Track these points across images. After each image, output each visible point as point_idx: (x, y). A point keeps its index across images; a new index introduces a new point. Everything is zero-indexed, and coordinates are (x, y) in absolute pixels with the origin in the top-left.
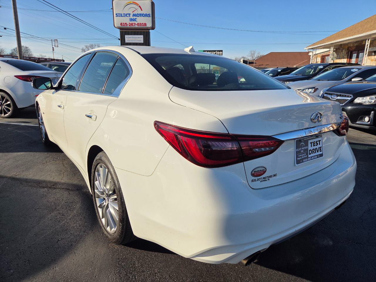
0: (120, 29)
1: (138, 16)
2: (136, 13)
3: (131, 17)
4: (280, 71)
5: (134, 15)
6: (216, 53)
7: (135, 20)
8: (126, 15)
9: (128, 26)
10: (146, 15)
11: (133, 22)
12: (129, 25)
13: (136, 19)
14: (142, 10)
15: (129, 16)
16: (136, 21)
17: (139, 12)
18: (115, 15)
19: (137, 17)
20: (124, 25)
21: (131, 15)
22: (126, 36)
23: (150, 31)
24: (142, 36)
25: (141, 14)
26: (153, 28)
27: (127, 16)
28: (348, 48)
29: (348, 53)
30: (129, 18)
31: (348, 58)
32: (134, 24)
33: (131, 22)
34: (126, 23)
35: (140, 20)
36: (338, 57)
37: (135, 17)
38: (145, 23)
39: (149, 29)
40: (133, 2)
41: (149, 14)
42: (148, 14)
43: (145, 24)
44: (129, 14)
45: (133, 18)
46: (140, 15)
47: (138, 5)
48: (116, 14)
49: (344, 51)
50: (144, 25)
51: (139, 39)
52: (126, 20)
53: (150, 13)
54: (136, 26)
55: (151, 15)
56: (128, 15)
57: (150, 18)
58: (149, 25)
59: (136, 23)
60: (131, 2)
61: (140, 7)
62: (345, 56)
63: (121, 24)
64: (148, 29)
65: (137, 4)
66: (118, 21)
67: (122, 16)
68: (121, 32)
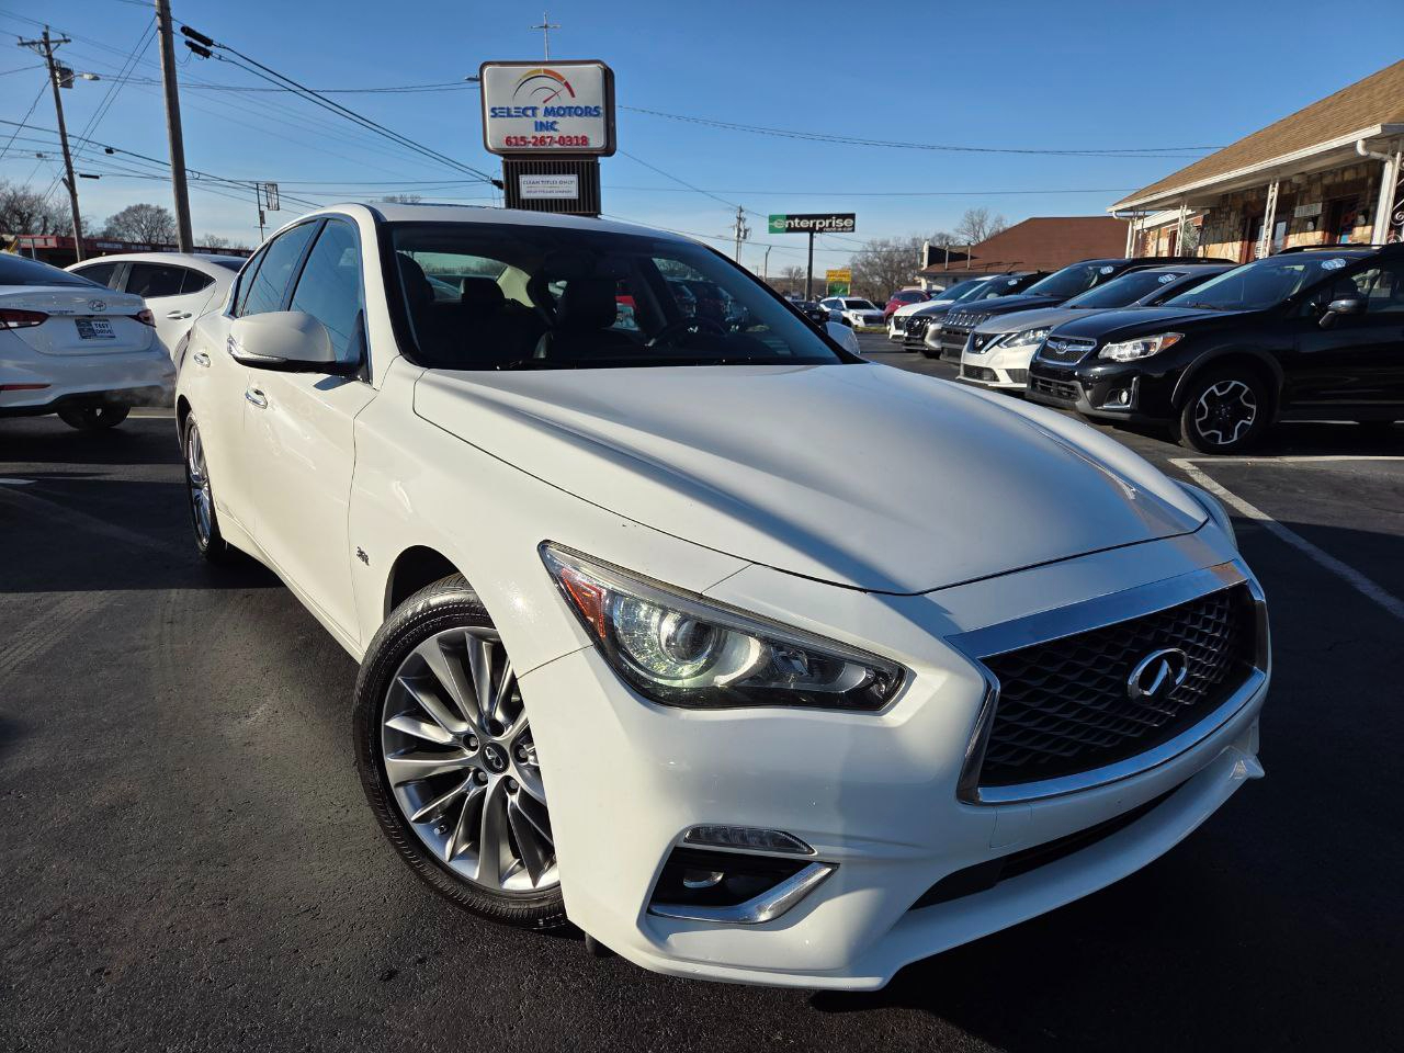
0: (504, 156)
1: (562, 116)
2: (554, 103)
3: (541, 117)
4: (1013, 282)
5: (548, 112)
6: (831, 223)
7: (551, 126)
8: (523, 112)
9: (531, 146)
10: (587, 112)
11: (545, 133)
12: (534, 144)
13: (555, 122)
14: (573, 95)
15: (534, 115)
16: (556, 130)
17: (565, 100)
18: (488, 113)
19: (558, 119)
20: (517, 145)
21: (540, 113)
22: (523, 179)
23: (601, 160)
24: (574, 178)
25: (570, 108)
26: (609, 151)
27: (527, 116)
28: (1245, 206)
29: (1243, 223)
30: (534, 119)
31: (1243, 240)
32: (548, 140)
33: (539, 134)
34: (523, 138)
35: (568, 127)
36: (1218, 236)
37: (551, 119)
38: (583, 137)
39: (597, 155)
40: (545, 71)
41: (596, 108)
42: (592, 106)
43: (585, 140)
44: (534, 109)
45: (544, 120)
46: (567, 111)
47: (562, 79)
48: (493, 110)
49: (1232, 216)
50: (580, 141)
51: (564, 187)
52: (525, 128)
53: (601, 104)
54: (557, 146)
55: (601, 111)
56: (529, 112)
57: (600, 121)
58: (597, 141)
59: (556, 135)
60: (539, 71)
61: (567, 85)
62: (1236, 234)
63: (508, 140)
64: (594, 155)
65: (558, 78)
66: (497, 132)
67: (509, 115)
68: (506, 166)
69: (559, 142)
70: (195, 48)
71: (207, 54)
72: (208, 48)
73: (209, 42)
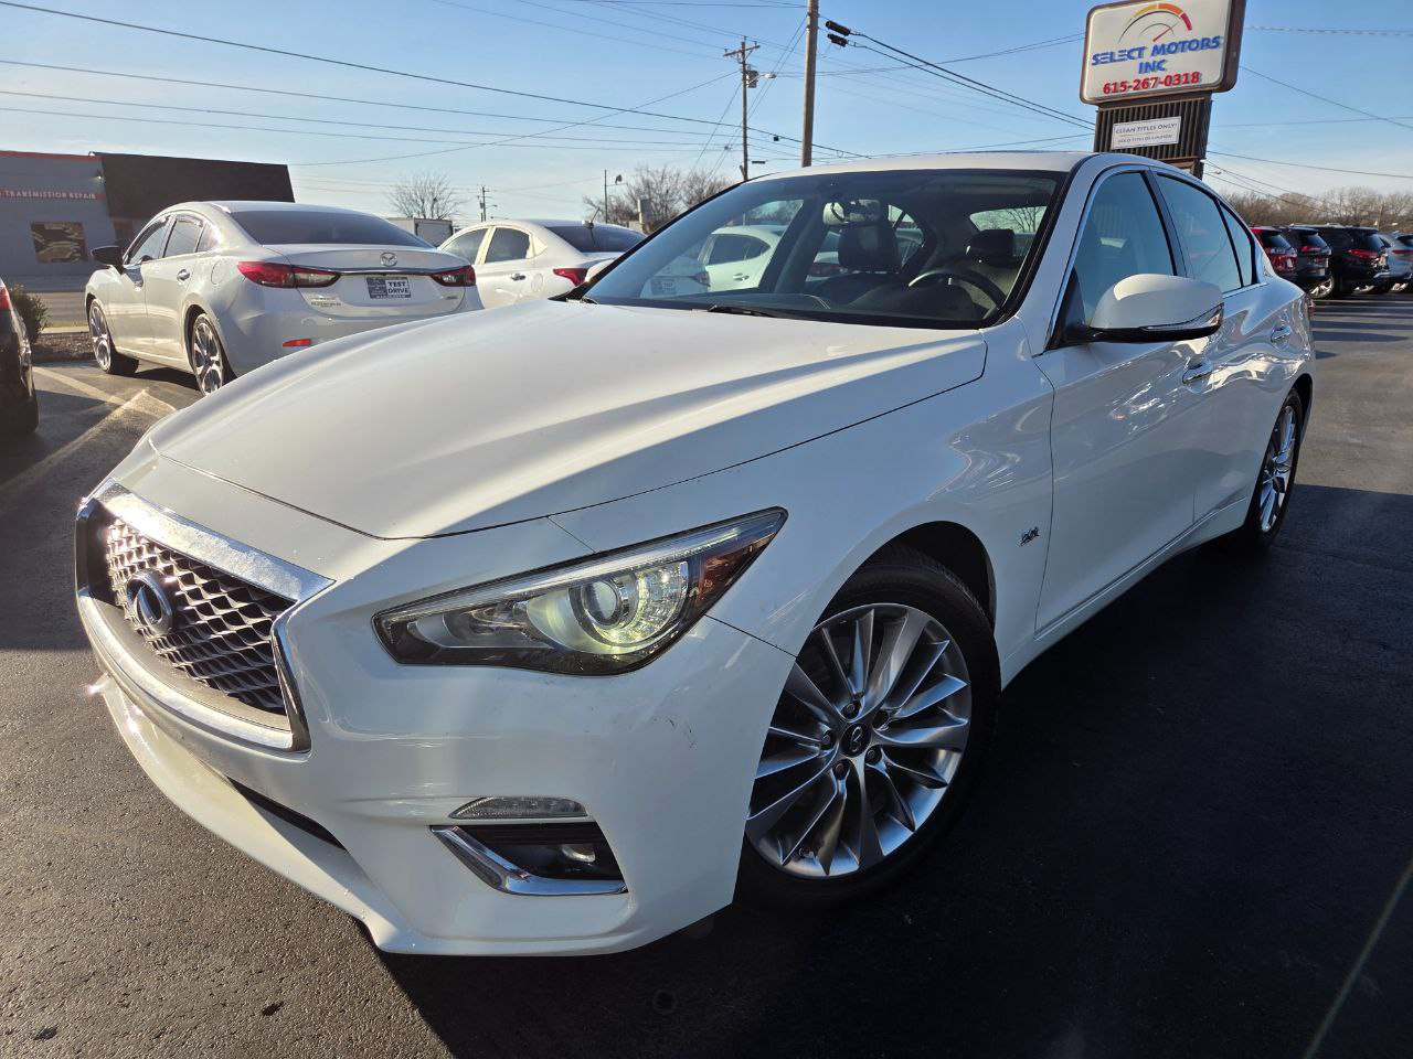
0: (1099, 105)
1: (1174, 52)
2: (1166, 40)
3: (1148, 58)
7: (1158, 66)
8: (1129, 55)
9: (1131, 91)
10: (1205, 44)
11: (1150, 75)
12: (1136, 88)
13: (1163, 61)
14: (1189, 27)
15: (1140, 56)
16: (1160, 70)
17: (1181, 34)
18: (1089, 60)
19: (1168, 57)
20: (1115, 91)
21: (1147, 53)
22: (1117, 127)
24: (1176, 120)
25: (1184, 43)
26: (1226, 84)
27: (1133, 58)
30: (1140, 60)
32: (1153, 82)
33: (1142, 77)
34: (1123, 84)
35: (1177, 64)
37: (1159, 58)
39: (1210, 92)
40: (1161, 6)
41: (1216, 39)
42: (1211, 37)
43: (1196, 76)
44: (1141, 50)
45: (1151, 60)
46: (1180, 46)
47: (1179, 11)
48: (1095, 57)
50: (1190, 78)
52: (1128, 72)
53: (1222, 33)
54: (1164, 86)
55: (1222, 41)
56: (1136, 54)
57: (1218, 53)
58: (1211, 75)
60: (1154, 6)
61: (1184, 17)
63: (1106, 88)
64: (1206, 92)
65: (1174, 10)
66: (1097, 80)
67: (1112, 60)
68: (1100, 114)
69: (1165, 83)
70: (834, 39)
71: (843, 43)
72: (846, 38)
73: (846, 32)
